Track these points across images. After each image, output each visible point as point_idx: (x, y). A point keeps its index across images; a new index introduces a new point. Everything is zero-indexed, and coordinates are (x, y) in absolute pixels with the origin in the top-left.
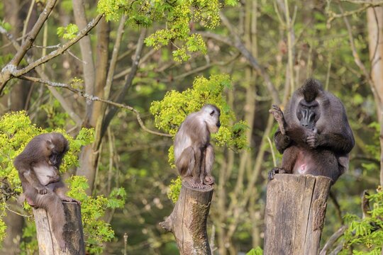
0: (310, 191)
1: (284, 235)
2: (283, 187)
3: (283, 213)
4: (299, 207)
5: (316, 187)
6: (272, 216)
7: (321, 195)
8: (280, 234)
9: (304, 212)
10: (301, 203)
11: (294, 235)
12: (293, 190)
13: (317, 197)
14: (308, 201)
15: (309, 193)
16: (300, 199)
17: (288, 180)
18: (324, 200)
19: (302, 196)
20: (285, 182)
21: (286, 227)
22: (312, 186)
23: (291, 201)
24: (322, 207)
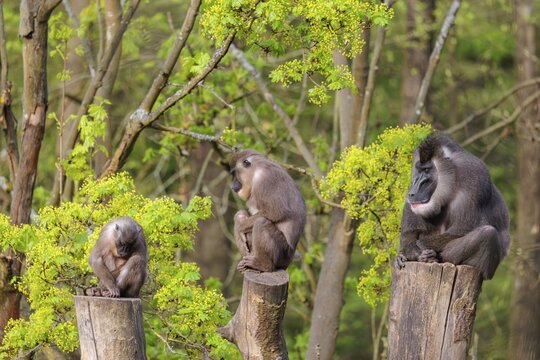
0: (447, 286)
1: (410, 349)
2: (409, 281)
3: (409, 317)
4: (432, 308)
5: (458, 281)
6: (395, 322)
7: (466, 292)
8: (404, 347)
9: (439, 315)
10: (434, 303)
11: (423, 348)
12: (423, 285)
13: (459, 296)
14: (445, 301)
15: (446, 289)
16: (433, 298)
17: (417, 271)
18: (471, 299)
19: (436, 294)
20: (412, 273)
21: (412, 336)
22: (451, 280)
23: (420, 300)
24: (468, 309)
